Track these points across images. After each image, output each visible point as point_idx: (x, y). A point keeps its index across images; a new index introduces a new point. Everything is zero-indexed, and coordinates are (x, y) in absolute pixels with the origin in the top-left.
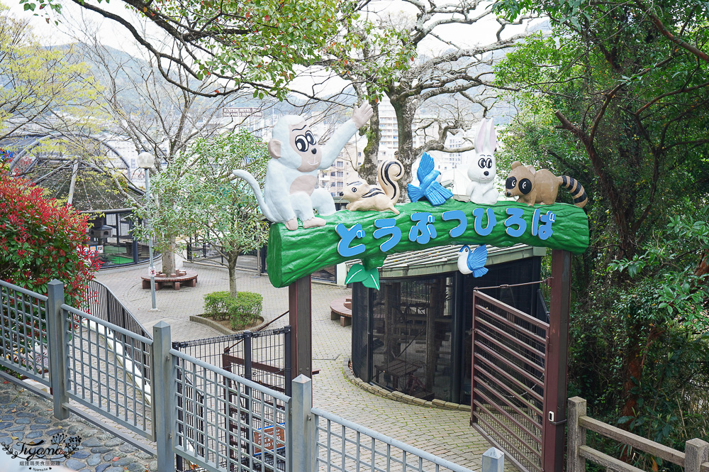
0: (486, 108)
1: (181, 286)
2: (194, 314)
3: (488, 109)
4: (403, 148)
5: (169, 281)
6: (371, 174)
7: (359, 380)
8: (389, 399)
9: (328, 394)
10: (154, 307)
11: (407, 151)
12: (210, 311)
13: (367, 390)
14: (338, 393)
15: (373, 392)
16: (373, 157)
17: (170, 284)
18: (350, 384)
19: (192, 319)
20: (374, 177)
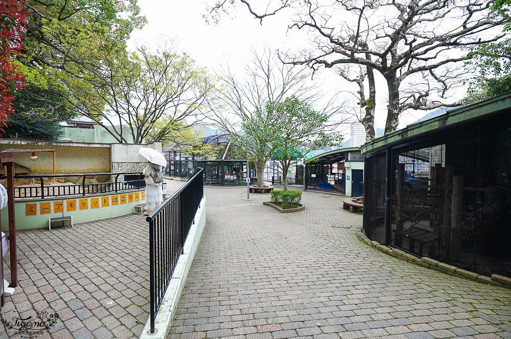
0: (446, 87)
1: (265, 192)
2: (266, 201)
3: (448, 87)
4: (392, 104)
5: (260, 189)
6: (370, 121)
7: (375, 243)
8: (417, 264)
9: (346, 252)
10: (248, 198)
11: (395, 105)
12: (274, 201)
13: (386, 253)
14: (357, 252)
15: (394, 254)
16: (371, 112)
17: (260, 191)
18: (366, 246)
19: (264, 204)
20: (372, 123)
